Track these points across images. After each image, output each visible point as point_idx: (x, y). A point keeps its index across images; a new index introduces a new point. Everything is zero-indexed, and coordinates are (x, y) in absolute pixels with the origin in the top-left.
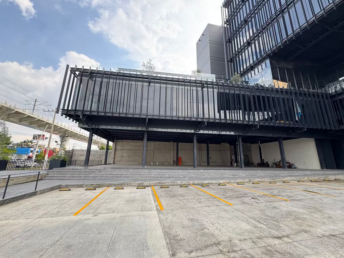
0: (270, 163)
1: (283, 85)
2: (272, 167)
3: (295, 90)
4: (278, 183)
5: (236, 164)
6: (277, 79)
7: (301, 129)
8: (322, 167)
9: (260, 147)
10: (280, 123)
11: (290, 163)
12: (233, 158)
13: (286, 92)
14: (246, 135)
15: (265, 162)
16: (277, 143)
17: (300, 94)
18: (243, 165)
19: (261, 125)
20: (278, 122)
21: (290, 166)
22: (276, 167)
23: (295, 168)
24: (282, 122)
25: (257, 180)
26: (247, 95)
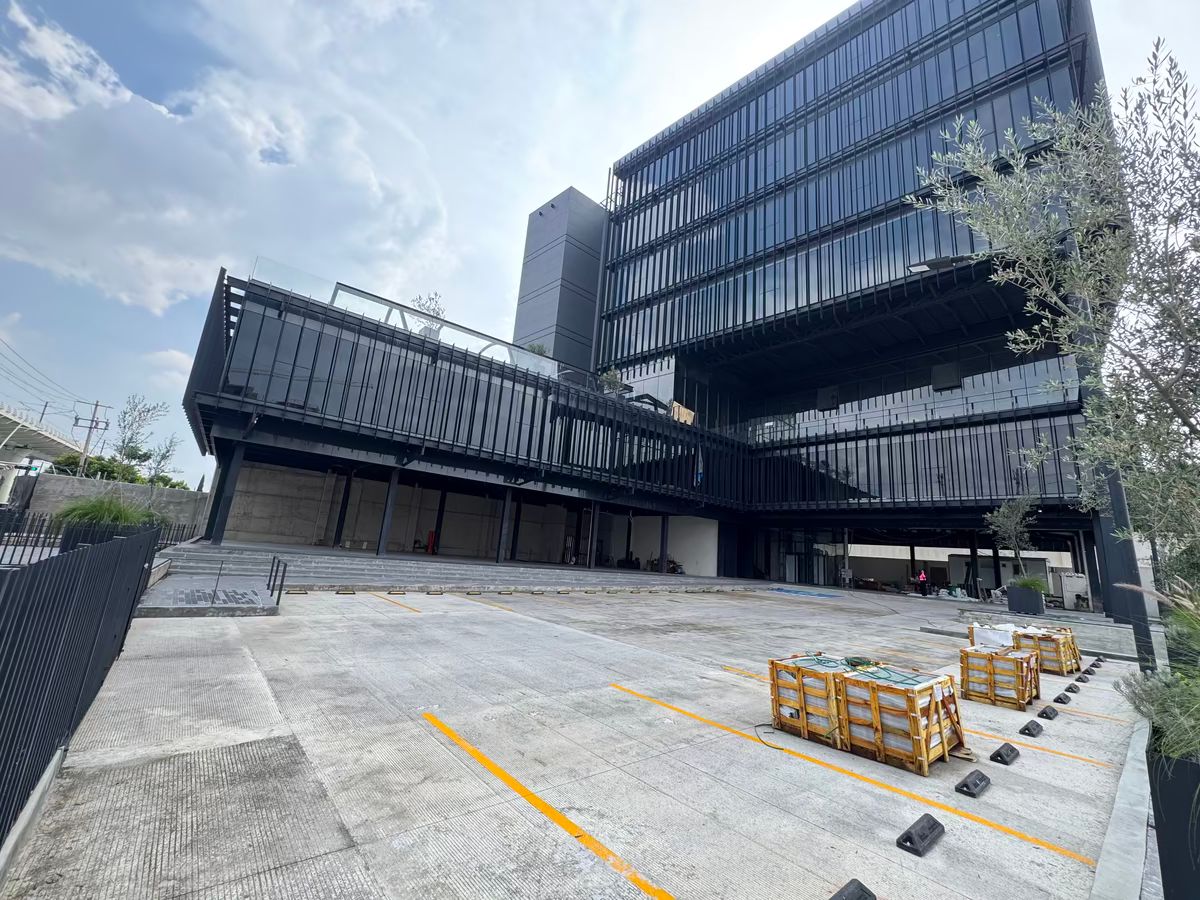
0: (643, 562)
1: (685, 415)
2: (645, 570)
3: (703, 430)
4: (642, 594)
5: (574, 559)
6: (680, 402)
7: (698, 503)
8: (719, 574)
9: (630, 524)
10: (667, 488)
11: (675, 563)
12: (570, 542)
13: (688, 432)
14: (611, 501)
15: (634, 559)
16: (659, 519)
17: (709, 438)
18: (593, 564)
19: (639, 490)
20: (665, 486)
21: (674, 569)
22: (652, 570)
23: (681, 573)
24: (672, 487)
25: (615, 588)
26: (626, 424)
